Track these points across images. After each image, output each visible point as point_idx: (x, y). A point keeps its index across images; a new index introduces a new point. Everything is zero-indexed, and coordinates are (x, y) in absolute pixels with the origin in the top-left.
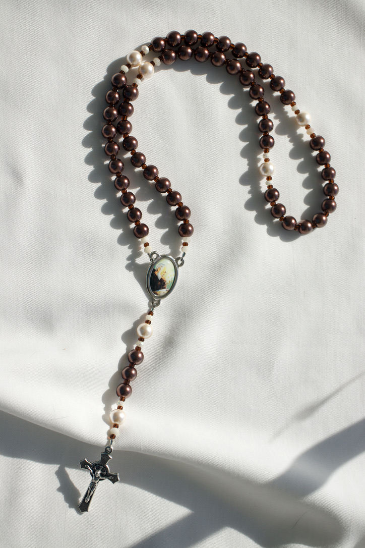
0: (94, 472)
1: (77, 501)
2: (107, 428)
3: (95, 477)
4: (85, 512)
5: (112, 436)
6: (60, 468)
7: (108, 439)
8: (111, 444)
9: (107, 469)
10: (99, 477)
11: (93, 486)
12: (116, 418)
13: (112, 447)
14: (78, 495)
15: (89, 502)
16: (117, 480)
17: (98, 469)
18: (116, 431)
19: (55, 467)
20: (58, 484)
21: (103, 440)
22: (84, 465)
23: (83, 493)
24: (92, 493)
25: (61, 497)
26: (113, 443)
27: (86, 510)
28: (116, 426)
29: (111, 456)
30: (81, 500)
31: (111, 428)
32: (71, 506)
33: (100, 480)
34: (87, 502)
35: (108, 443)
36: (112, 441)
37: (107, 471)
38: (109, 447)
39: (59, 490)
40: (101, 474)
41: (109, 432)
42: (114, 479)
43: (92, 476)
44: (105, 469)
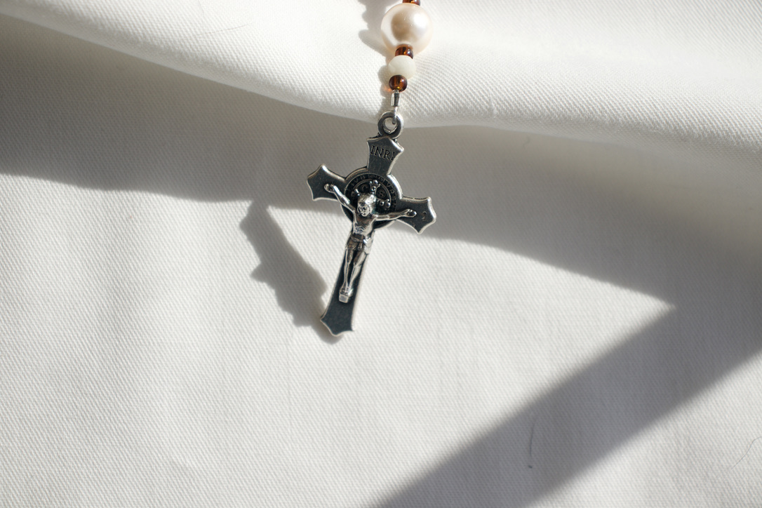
0: (354, 202)
1: (318, 303)
2: (379, 61)
3: (361, 217)
4: (346, 334)
5: (396, 83)
6: (252, 210)
7: (383, 93)
8: (396, 105)
9: (392, 188)
10: (370, 217)
11: (356, 247)
12: (401, 27)
13: (399, 115)
14: (318, 285)
15: (353, 298)
16: (430, 218)
17: (367, 191)
18: (404, 65)
19: (239, 209)
20: (250, 258)
21: (371, 97)
22: (320, 185)
23: (330, 278)
24: (357, 268)
25: (266, 295)
26: (401, 102)
27: (348, 327)
28: (402, 50)
29: (402, 145)
30: (326, 299)
31: (389, 59)
32: (300, 320)
33: (378, 225)
34: (346, 301)
35: (386, 103)
36: (397, 97)
37: (394, 194)
38: (391, 115)
39: (259, 274)
40: (378, 208)
41: (383, 73)
42: (418, 217)
43: (351, 216)
44: (386, 190)
